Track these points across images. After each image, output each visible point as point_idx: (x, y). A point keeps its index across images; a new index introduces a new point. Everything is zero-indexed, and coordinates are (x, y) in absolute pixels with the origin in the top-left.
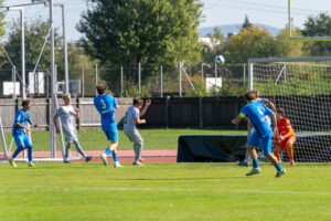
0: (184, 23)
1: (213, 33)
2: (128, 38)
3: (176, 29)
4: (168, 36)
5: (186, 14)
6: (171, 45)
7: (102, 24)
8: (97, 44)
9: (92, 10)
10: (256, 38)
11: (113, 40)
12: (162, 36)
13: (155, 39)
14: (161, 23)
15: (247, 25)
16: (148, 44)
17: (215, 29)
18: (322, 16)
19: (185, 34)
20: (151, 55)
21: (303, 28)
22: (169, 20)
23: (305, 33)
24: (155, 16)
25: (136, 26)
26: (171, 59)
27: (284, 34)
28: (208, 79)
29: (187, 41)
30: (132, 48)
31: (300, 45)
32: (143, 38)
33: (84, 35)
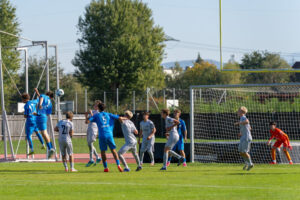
0: (151, 59)
1: (174, 66)
2: (109, 70)
3: (145, 64)
4: (139, 69)
5: (152, 52)
6: (141, 76)
7: (90, 60)
8: (87, 74)
9: (83, 49)
10: (206, 70)
11: (98, 71)
12: (135, 69)
13: (130, 71)
14: (134, 59)
15: (199, 60)
16: (124, 75)
17: (176, 64)
18: (255, 53)
19: (152, 67)
20: (127, 83)
21: (241, 62)
22: (140, 57)
23: (242, 67)
24: (129, 54)
25: (115, 62)
26: (142, 86)
27: (227, 67)
28: (168, 101)
29: (153, 73)
30: (112, 78)
31: (239, 75)
32: (121, 70)
33: (77, 68)
